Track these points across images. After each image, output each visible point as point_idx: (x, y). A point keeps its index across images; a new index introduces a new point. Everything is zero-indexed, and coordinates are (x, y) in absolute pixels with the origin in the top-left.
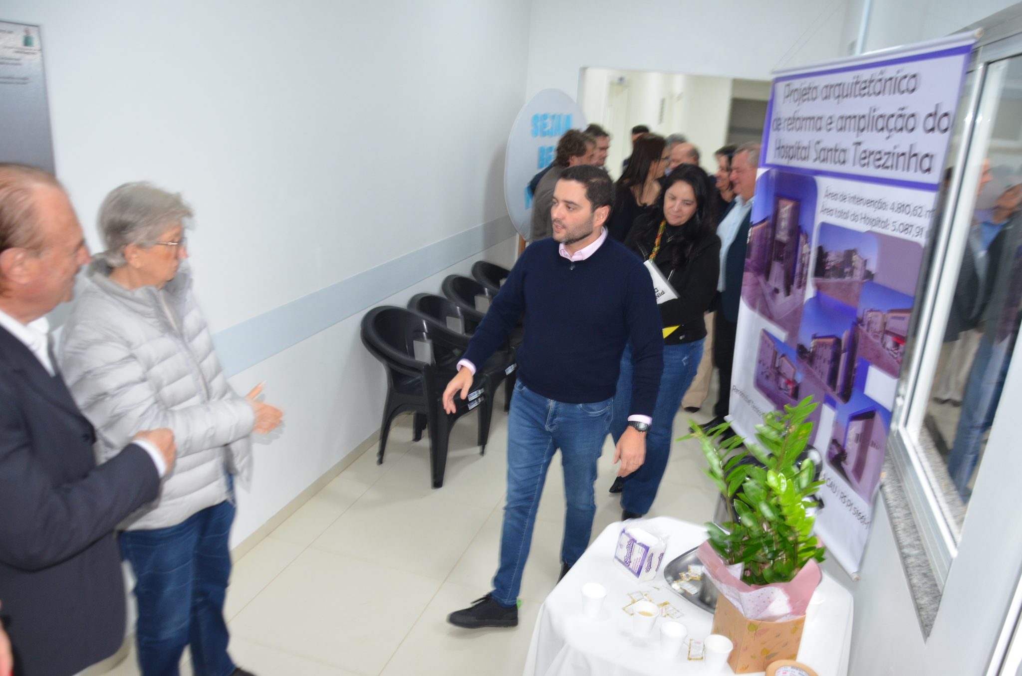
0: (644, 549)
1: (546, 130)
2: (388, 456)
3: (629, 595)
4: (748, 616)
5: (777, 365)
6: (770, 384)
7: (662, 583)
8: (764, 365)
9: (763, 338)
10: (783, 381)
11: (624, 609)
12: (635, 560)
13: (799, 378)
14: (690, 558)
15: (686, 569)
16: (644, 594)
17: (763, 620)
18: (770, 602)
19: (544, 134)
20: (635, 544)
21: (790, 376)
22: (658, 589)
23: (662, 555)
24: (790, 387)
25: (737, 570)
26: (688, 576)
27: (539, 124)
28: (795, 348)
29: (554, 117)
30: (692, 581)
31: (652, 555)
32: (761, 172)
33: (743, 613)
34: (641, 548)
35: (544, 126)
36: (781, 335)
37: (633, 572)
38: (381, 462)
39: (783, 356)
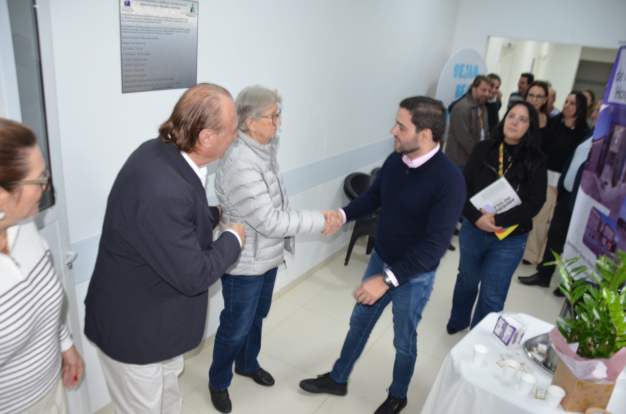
0: (513, 330)
1: (463, 74)
2: (351, 261)
3: (501, 356)
4: (578, 376)
5: (601, 230)
6: (595, 242)
7: (521, 352)
8: (591, 229)
9: (592, 212)
10: (604, 241)
11: (497, 363)
12: (506, 335)
13: (617, 239)
14: (539, 339)
15: (536, 346)
16: (510, 356)
17: (587, 380)
18: (594, 370)
19: (461, 76)
20: (507, 326)
21: (610, 238)
22: (519, 355)
23: (523, 335)
24: (610, 245)
25: (575, 347)
26: (537, 350)
27: (458, 70)
28: (616, 220)
29: (467, 67)
30: (540, 354)
31: (517, 334)
32: (603, 107)
33: (575, 374)
34: (511, 329)
35: (461, 71)
36: (606, 212)
37: (504, 342)
38: (346, 264)
39: (606, 224)
